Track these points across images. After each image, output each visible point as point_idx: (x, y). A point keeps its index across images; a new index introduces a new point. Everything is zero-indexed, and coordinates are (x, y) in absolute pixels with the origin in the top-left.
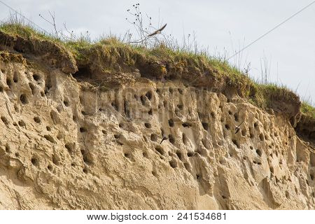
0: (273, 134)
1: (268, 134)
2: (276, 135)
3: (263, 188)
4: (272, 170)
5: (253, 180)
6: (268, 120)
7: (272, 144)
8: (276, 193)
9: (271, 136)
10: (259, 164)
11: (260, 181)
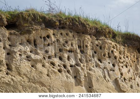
0: (126, 57)
1: (122, 56)
2: (127, 57)
3: (115, 83)
4: (122, 74)
5: (109, 79)
6: (122, 50)
7: (124, 61)
8: (123, 85)
9: (124, 57)
10: (114, 71)
11: (114, 79)
